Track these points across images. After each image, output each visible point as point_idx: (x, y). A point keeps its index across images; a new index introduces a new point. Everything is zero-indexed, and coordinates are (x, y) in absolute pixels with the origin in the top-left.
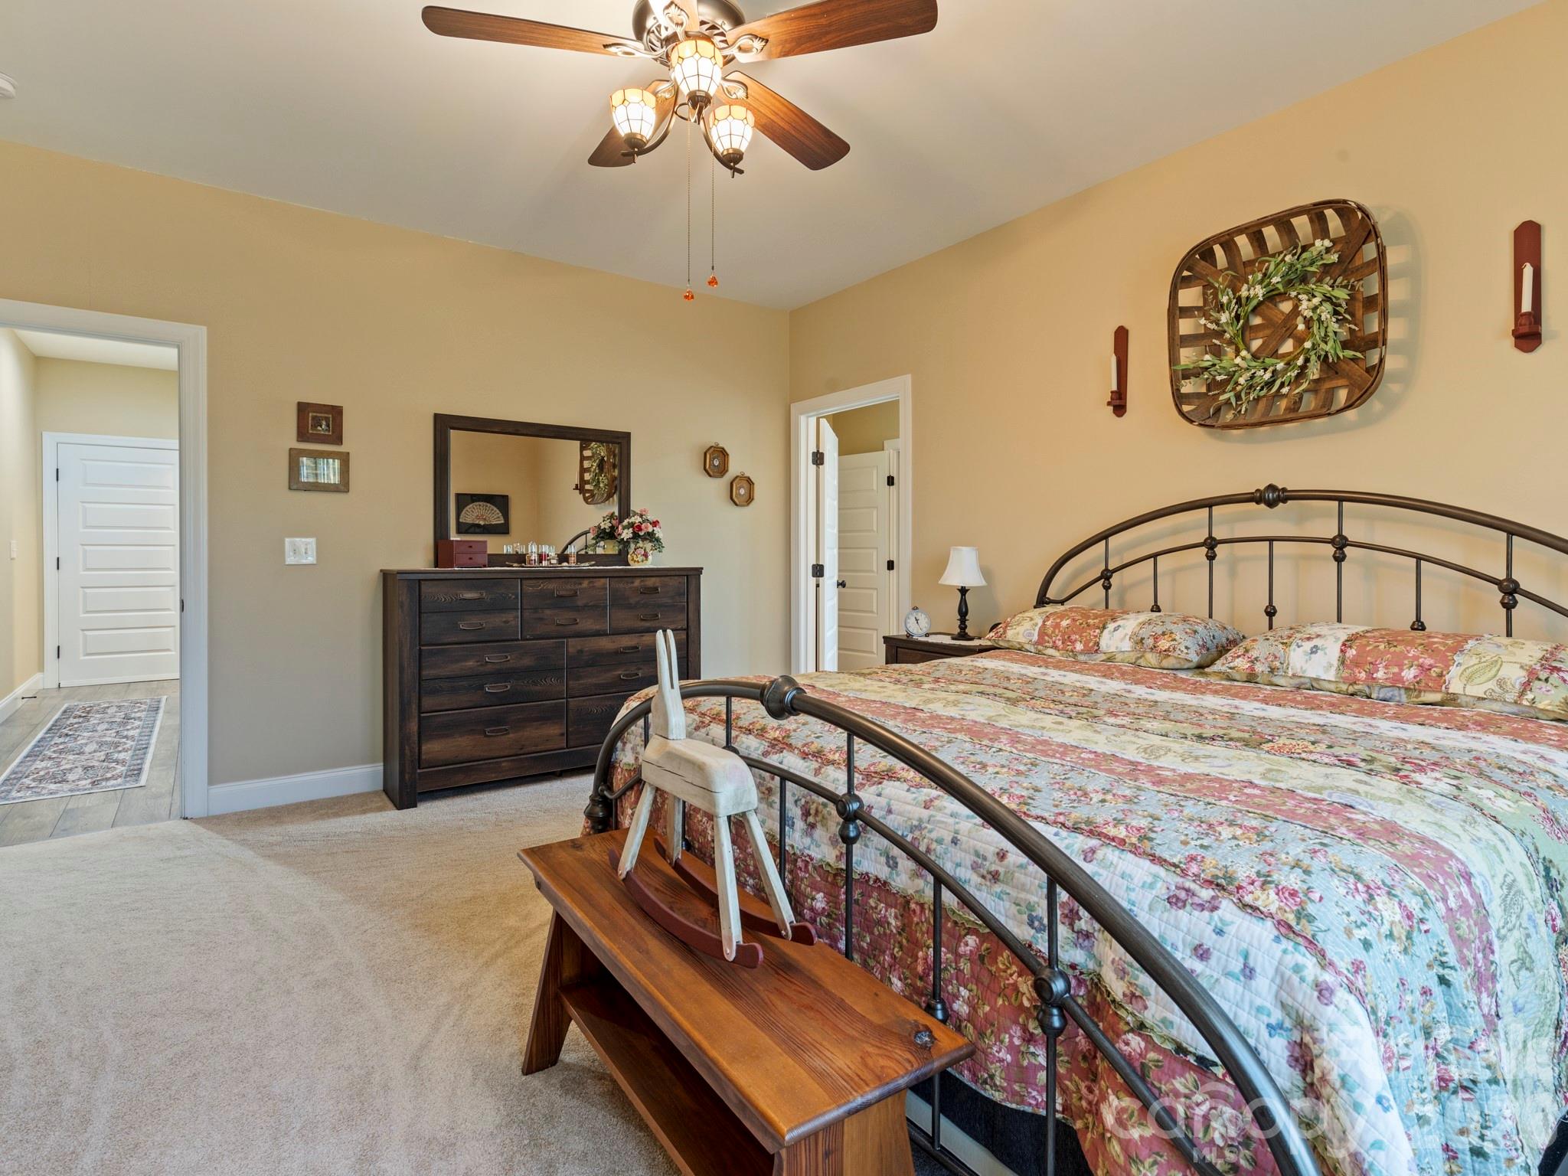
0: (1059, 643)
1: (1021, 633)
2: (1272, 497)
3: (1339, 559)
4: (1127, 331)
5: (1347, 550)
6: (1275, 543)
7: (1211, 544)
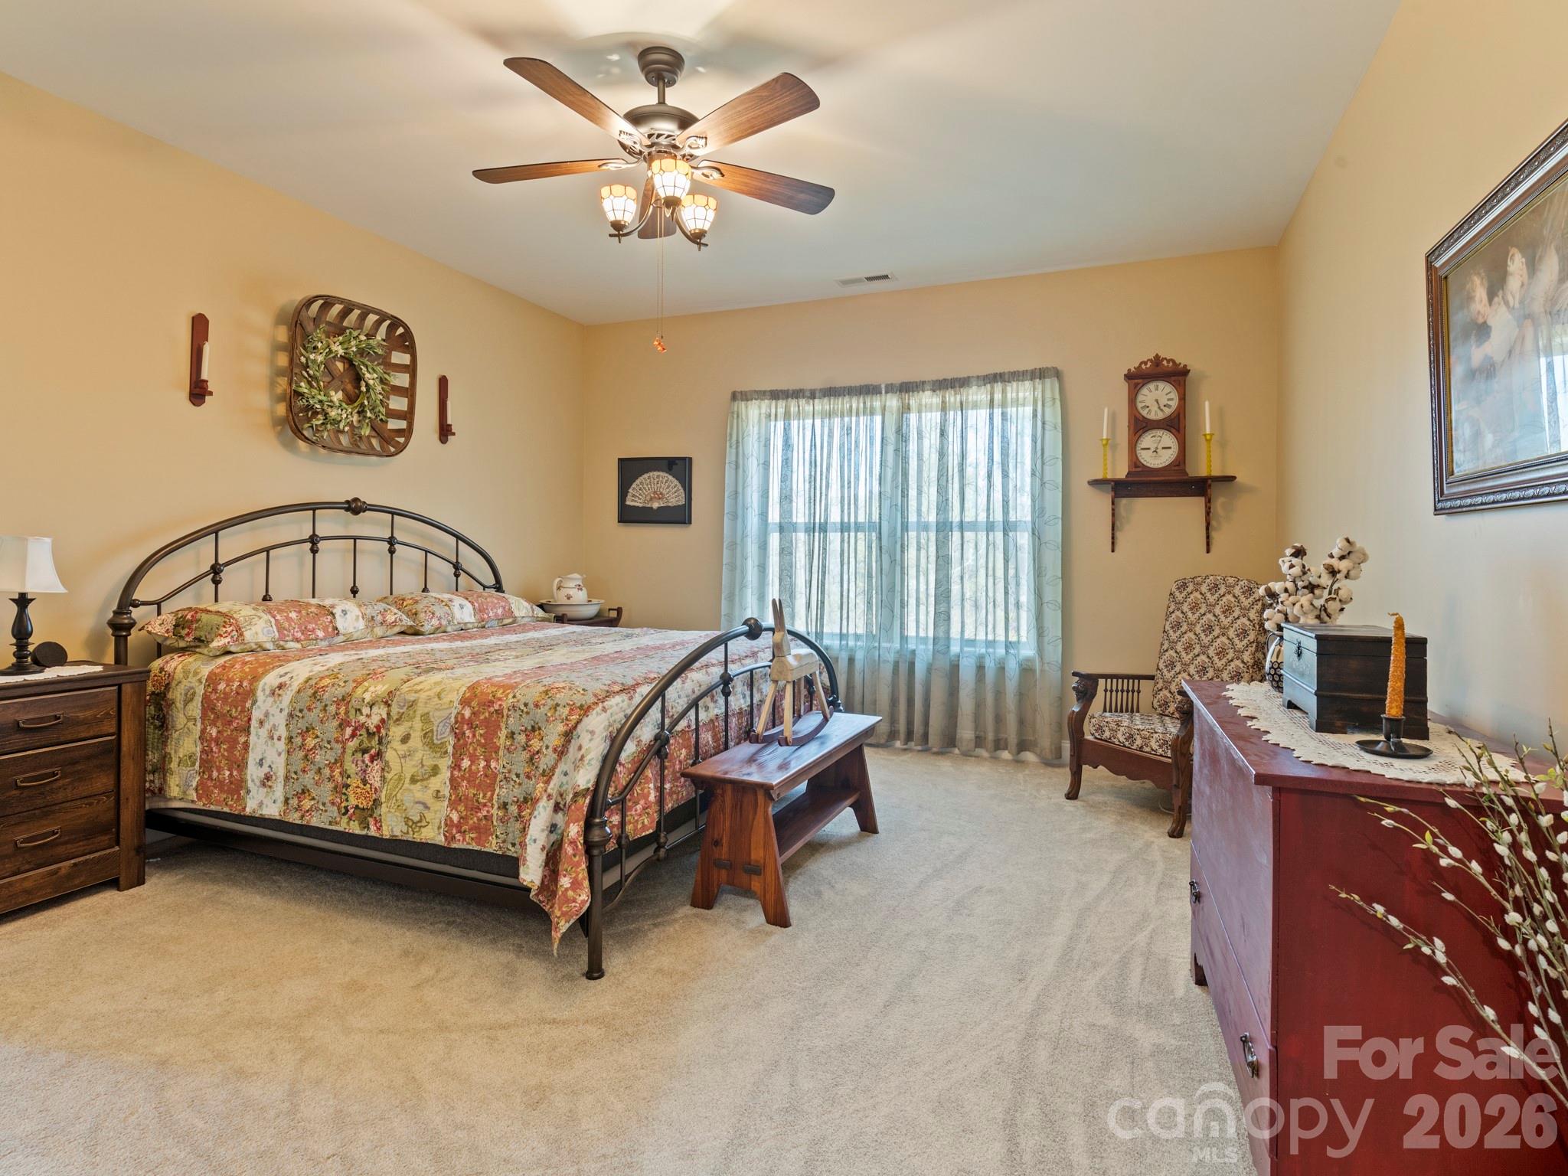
0: (299, 635)
1: (259, 631)
2: (354, 507)
3: (392, 552)
4: (207, 321)
5: (397, 546)
6: (358, 541)
7: (314, 540)
